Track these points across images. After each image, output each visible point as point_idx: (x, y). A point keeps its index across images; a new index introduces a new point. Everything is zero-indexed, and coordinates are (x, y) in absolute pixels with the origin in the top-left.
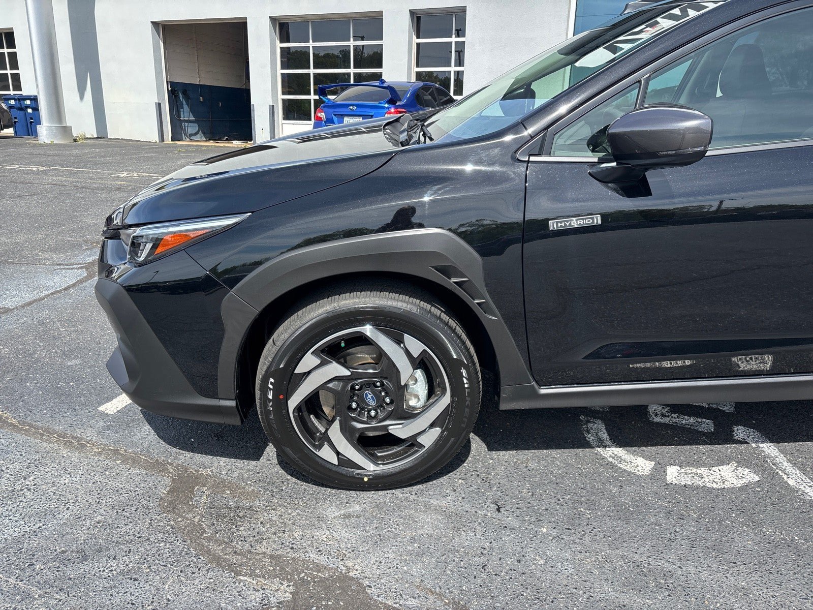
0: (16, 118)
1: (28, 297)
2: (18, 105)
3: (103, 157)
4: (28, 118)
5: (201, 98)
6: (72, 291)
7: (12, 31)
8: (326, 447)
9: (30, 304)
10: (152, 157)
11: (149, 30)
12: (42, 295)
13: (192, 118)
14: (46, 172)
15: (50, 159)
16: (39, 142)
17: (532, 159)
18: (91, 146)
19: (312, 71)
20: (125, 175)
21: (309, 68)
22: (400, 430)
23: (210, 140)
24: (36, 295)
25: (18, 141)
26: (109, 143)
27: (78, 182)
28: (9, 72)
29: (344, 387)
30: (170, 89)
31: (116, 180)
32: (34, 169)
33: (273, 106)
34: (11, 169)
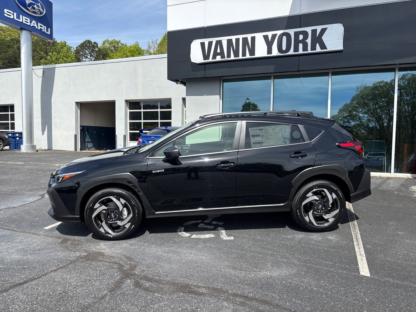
0: (11, 142)
1: (21, 204)
2: (13, 136)
3: (49, 158)
4: (16, 142)
5: (95, 132)
6: (36, 202)
7: (13, 105)
8: (102, 228)
9: (22, 206)
10: (70, 158)
11: (74, 105)
12: (26, 203)
13: (90, 140)
14: (25, 165)
15: (26, 159)
16: (21, 152)
17: (150, 158)
18: (44, 153)
19: (142, 121)
20: (58, 165)
21: (141, 120)
22: (120, 223)
23: (98, 150)
24: (24, 203)
25: (11, 152)
26: (52, 152)
27: (38, 168)
28: (10, 122)
29: (106, 212)
30: (81, 129)
31: (54, 167)
32: (20, 163)
33: (125, 135)
34: (10, 164)
